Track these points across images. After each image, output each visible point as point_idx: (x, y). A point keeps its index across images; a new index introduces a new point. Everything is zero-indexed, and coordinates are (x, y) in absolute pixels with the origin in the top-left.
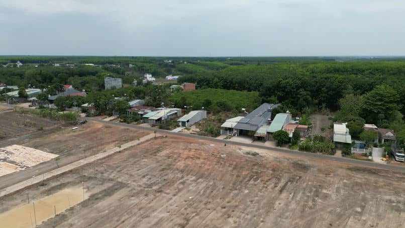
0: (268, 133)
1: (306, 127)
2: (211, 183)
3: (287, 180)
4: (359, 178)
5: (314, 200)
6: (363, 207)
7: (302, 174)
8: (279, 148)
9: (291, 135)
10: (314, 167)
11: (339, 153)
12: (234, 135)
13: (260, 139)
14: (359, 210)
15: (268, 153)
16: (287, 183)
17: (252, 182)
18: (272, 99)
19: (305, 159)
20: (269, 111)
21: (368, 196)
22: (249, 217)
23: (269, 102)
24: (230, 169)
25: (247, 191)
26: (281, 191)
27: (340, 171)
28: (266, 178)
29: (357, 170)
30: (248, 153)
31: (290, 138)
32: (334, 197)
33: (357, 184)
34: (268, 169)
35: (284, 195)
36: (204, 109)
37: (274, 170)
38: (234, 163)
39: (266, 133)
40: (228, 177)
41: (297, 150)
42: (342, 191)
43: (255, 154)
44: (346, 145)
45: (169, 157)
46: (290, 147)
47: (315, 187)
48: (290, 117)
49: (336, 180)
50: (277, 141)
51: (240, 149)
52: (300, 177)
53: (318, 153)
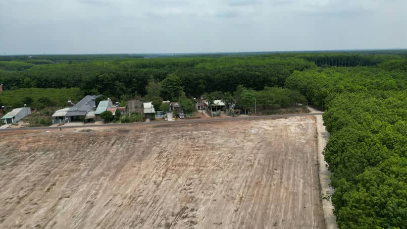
0: (96, 115)
1: (125, 107)
2: (59, 152)
3: (115, 139)
4: (159, 130)
5: (133, 145)
6: (160, 141)
7: (125, 135)
8: (106, 124)
9: (114, 114)
10: (132, 130)
11: (148, 120)
12: (67, 122)
13: (90, 120)
14: (159, 143)
15: (98, 128)
16: (116, 141)
17: (91, 145)
18: (93, 91)
19: (126, 127)
20: (93, 100)
21: (164, 137)
22: (94, 160)
23: (91, 94)
24: (71, 142)
25: (88, 150)
26: (113, 145)
27: (148, 129)
28: (101, 141)
29: (159, 126)
30: (83, 131)
31: (114, 116)
32: (145, 141)
33: (158, 133)
34: (101, 137)
35: (115, 146)
36: (27, 106)
37: (105, 136)
38: (73, 138)
39: (94, 116)
40: (71, 146)
41: (120, 123)
42: (150, 138)
43: (88, 131)
44: (153, 114)
45: (9, 146)
46: (114, 122)
47: (134, 139)
48: (111, 103)
49: (146, 133)
50: (104, 120)
51: (75, 130)
52: (124, 136)
53: (134, 123)
